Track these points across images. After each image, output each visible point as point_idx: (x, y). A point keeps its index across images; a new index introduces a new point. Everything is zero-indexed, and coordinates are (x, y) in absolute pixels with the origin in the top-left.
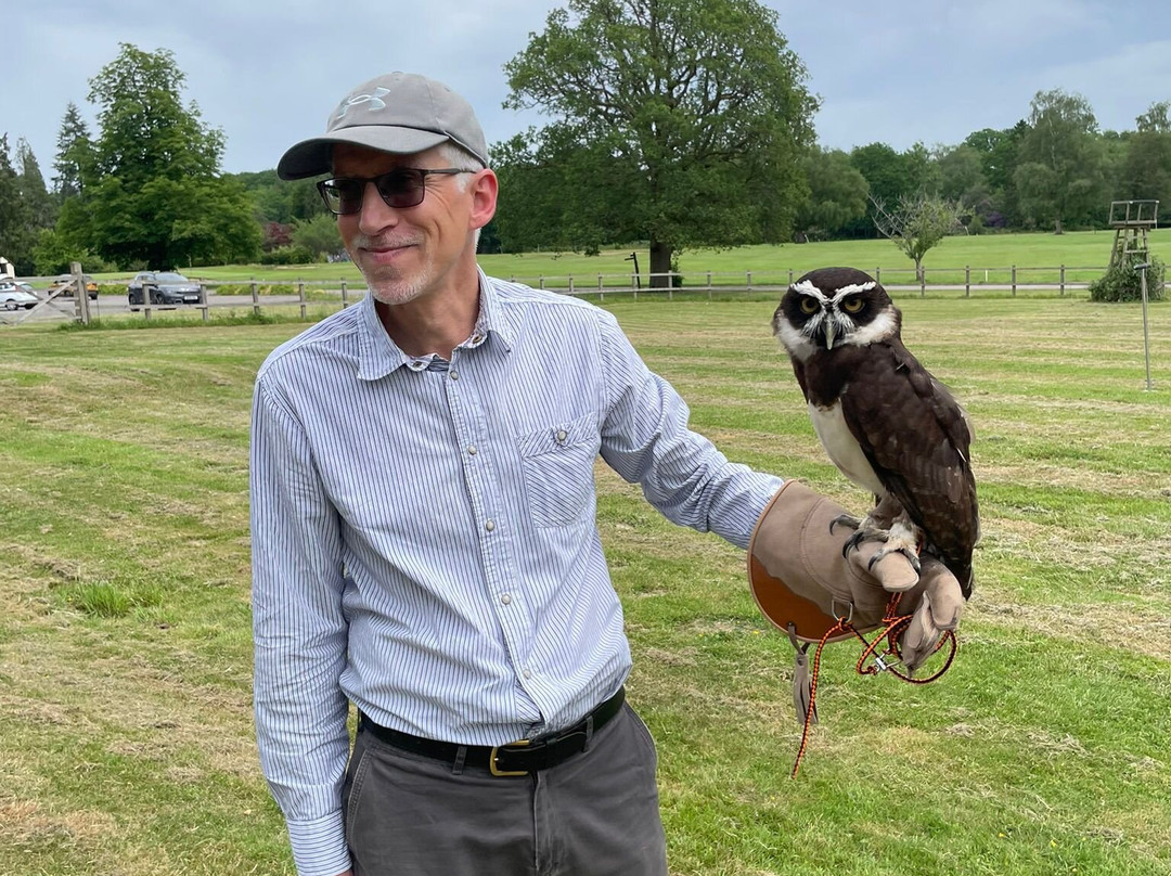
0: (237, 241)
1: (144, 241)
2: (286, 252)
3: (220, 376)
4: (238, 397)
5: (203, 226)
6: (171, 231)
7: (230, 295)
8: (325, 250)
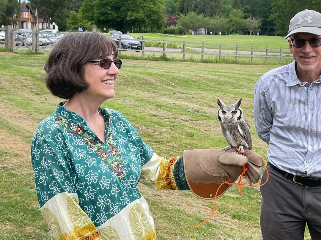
0: (154, 22)
1: (115, 20)
2: (174, 28)
3: (154, 81)
4: (161, 91)
5: (141, 15)
6: (127, 16)
7: (149, 46)
8: (191, 29)
